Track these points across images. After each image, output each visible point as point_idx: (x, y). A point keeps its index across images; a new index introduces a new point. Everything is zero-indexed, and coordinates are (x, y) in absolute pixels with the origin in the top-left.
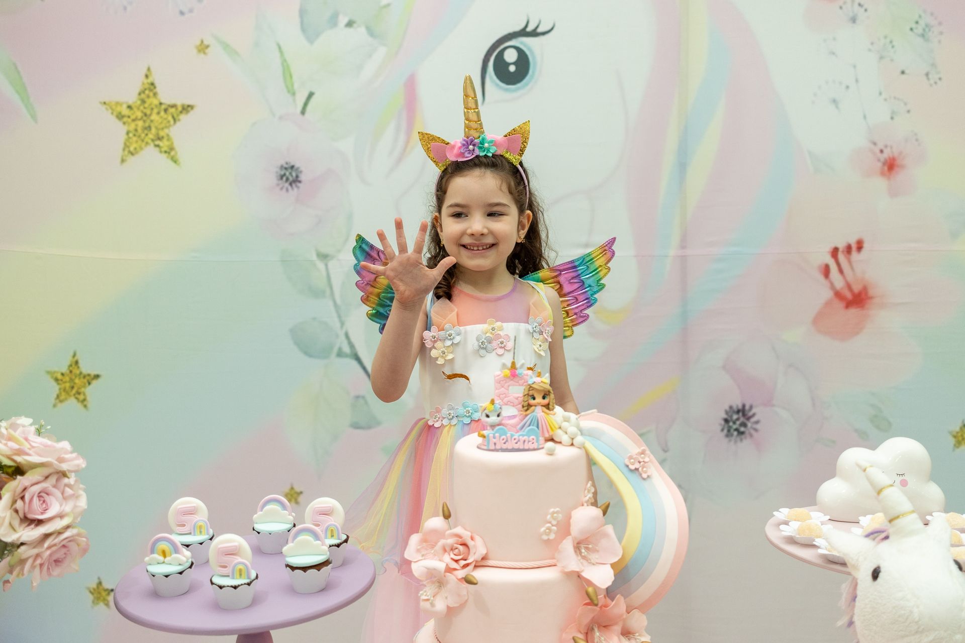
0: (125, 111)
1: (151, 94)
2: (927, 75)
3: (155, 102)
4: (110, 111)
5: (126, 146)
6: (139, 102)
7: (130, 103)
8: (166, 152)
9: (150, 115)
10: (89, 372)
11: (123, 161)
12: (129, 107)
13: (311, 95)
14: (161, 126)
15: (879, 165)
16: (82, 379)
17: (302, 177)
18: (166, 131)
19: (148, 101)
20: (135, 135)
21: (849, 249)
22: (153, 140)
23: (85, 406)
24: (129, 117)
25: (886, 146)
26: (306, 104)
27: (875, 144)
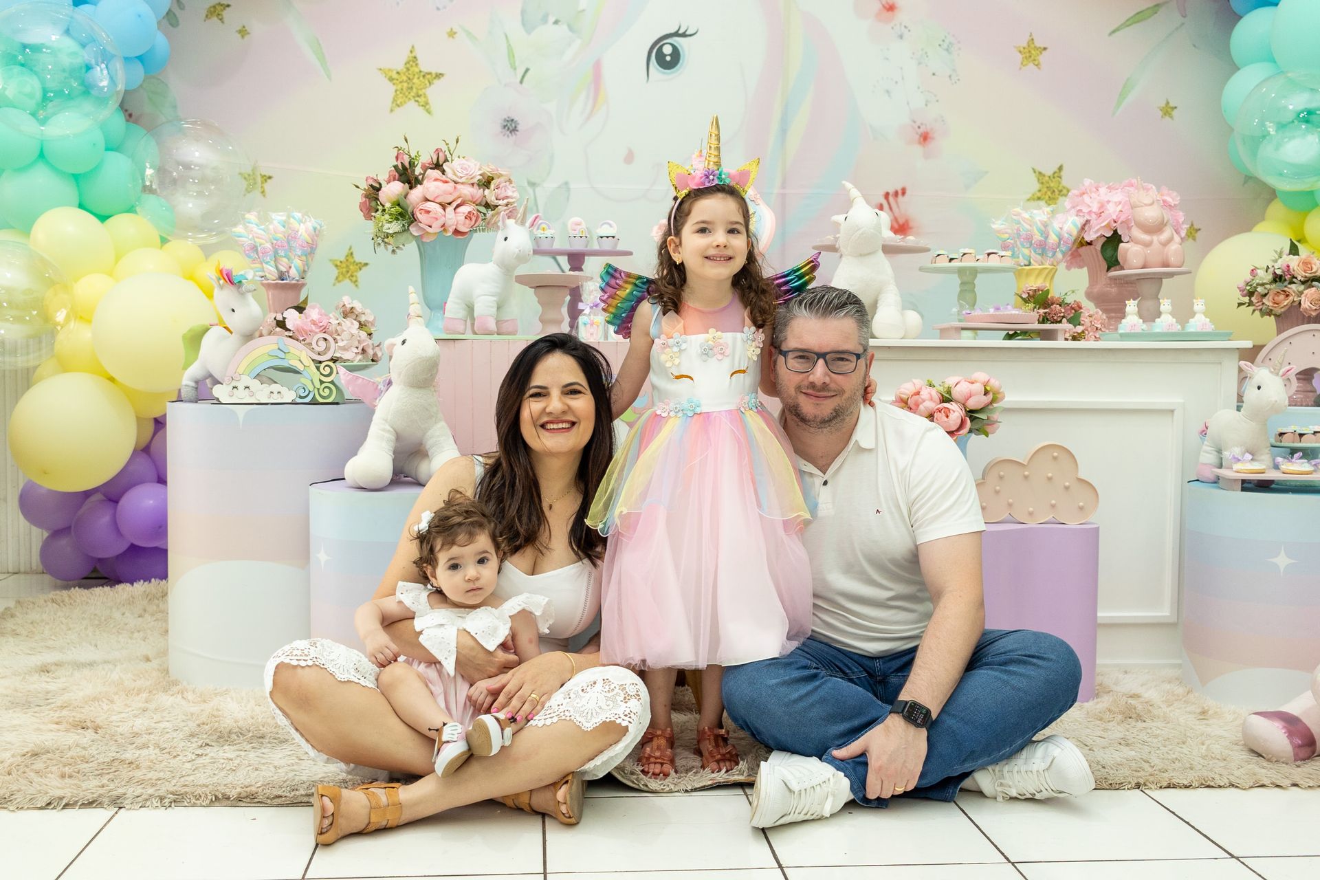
0: (395, 76)
1: (414, 64)
2: (950, 76)
3: (417, 70)
4: (384, 75)
5: (394, 100)
6: (405, 70)
7: (399, 70)
8: (423, 106)
9: (413, 79)
10: (361, 261)
11: (392, 111)
12: (398, 73)
13: (527, 70)
14: (419, 88)
15: (918, 136)
16: (355, 266)
17: (519, 128)
18: (423, 91)
19: (412, 69)
20: (401, 93)
21: (896, 194)
22: (414, 97)
23: (357, 286)
24: (397, 80)
25: (922, 124)
26: (523, 77)
27: (915, 122)
